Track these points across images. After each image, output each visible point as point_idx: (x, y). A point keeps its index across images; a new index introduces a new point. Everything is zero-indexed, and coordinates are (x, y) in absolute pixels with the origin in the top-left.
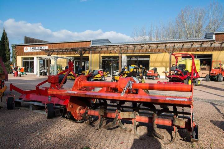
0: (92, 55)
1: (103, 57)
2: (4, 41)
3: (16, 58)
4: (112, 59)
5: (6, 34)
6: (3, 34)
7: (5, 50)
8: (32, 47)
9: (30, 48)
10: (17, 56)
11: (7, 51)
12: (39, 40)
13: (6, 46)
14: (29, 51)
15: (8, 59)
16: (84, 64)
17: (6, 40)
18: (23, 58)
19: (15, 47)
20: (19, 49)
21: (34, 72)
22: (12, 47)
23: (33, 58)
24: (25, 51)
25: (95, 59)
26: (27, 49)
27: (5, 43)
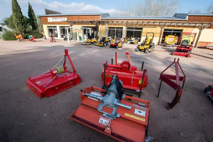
0: (102, 26)
1: (110, 28)
2: (31, 12)
3: (42, 26)
4: (116, 29)
5: (31, 6)
6: (29, 6)
7: (34, 20)
8: (54, 18)
9: (53, 19)
10: (43, 25)
11: (35, 20)
12: (55, 12)
13: (33, 16)
14: (52, 21)
15: (37, 27)
16: (94, 32)
17: (32, 11)
18: (48, 26)
19: (40, 17)
20: (44, 19)
21: (58, 37)
22: (38, 17)
23: (56, 27)
24: (49, 21)
25: (103, 29)
26: (50, 20)
27: (32, 14)
